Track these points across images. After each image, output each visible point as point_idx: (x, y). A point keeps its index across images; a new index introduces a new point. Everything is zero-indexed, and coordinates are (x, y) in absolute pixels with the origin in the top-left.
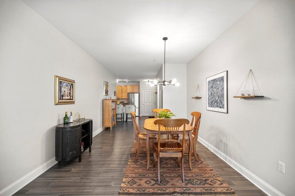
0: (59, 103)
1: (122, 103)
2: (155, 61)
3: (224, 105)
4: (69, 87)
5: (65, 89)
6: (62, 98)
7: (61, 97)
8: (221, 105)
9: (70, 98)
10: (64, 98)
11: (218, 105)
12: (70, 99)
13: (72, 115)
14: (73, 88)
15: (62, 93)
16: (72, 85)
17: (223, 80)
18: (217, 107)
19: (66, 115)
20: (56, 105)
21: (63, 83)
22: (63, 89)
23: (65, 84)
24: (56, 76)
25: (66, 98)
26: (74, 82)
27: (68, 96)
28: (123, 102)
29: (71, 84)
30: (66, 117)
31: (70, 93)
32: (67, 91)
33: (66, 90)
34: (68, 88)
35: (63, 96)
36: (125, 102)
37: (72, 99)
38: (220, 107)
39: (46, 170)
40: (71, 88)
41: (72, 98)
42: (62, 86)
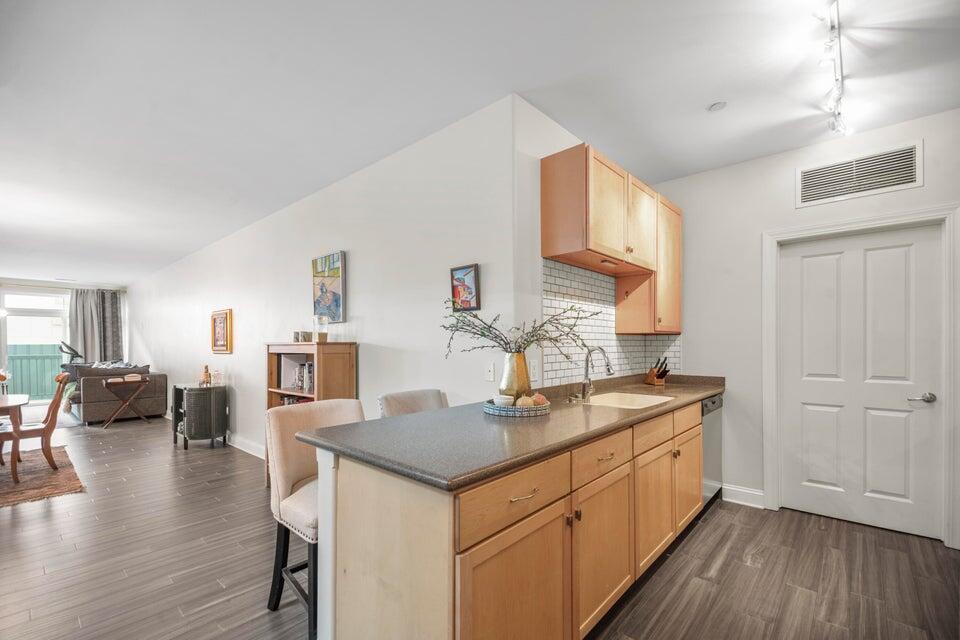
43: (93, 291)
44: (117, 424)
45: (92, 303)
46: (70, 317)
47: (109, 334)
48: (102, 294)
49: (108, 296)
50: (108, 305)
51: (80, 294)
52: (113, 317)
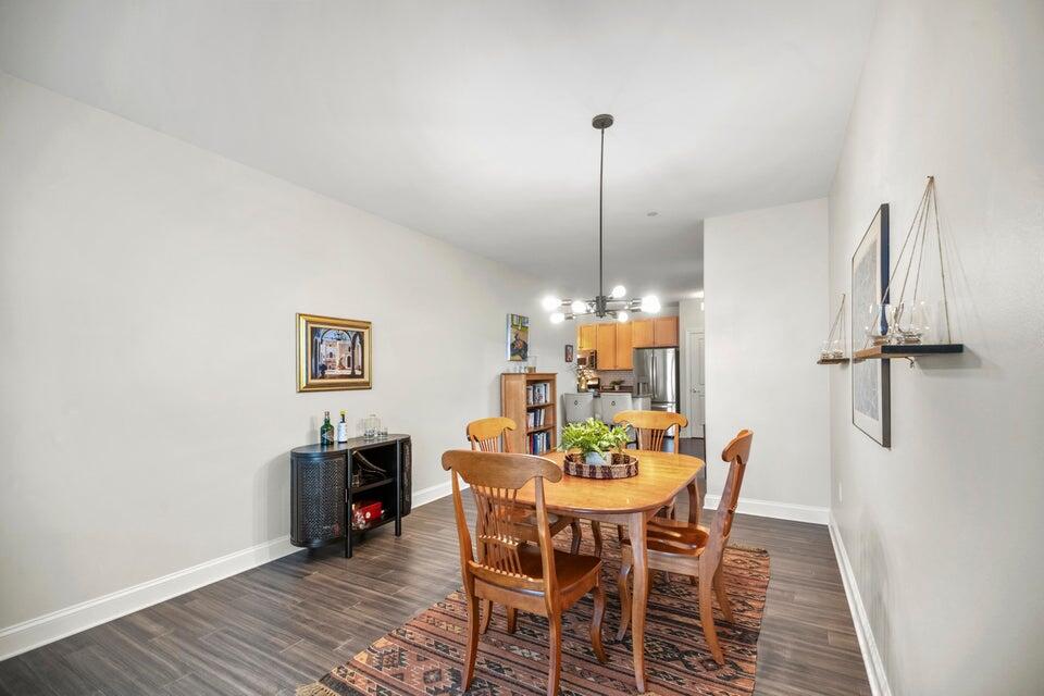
0: (309, 388)
1: (617, 388)
2: (655, 214)
4: (349, 343)
5: (330, 350)
6: (323, 373)
7: (319, 370)
9: (353, 372)
10: (328, 372)
12: (353, 376)
13: (343, 421)
14: (362, 342)
15: (322, 361)
16: (361, 335)
19: (327, 422)
20: (301, 391)
21: (322, 332)
22: (324, 350)
23: (331, 334)
24: (300, 315)
25: (338, 372)
26: (367, 325)
27: (344, 368)
28: (622, 382)
29: (357, 334)
30: (327, 427)
31: (351, 361)
32: (341, 352)
33: (336, 350)
34: (342, 346)
35: (324, 368)
36: (630, 380)
37: (362, 376)
39: (270, 560)
40: (354, 344)
41: (358, 373)
42: (319, 340)
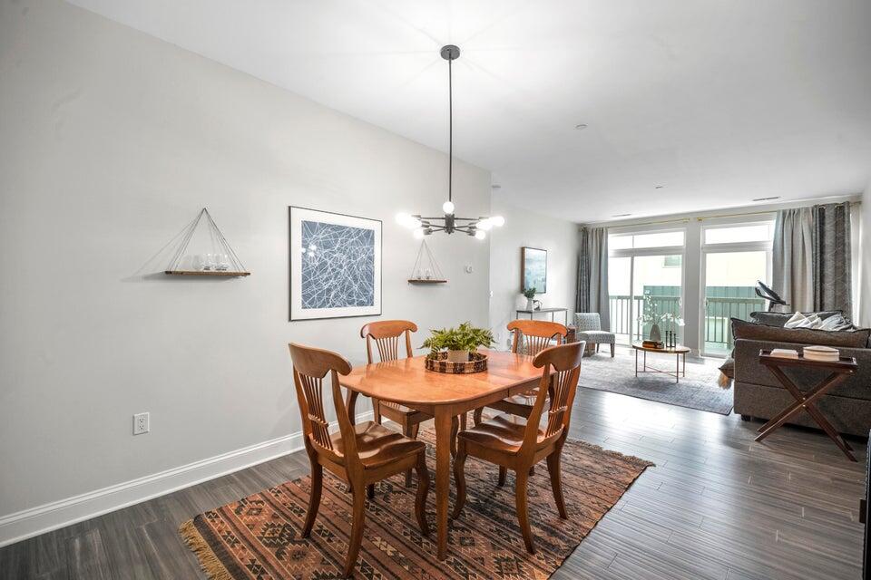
3: (372, 297)
8: (363, 299)
11: (355, 298)
17: (373, 239)
18: (350, 304)
38: (361, 304)
43: (807, 209)
44: (790, 436)
45: (805, 227)
46: (774, 250)
47: (829, 270)
48: (820, 212)
49: (829, 214)
50: (829, 227)
51: (788, 217)
52: (836, 245)
